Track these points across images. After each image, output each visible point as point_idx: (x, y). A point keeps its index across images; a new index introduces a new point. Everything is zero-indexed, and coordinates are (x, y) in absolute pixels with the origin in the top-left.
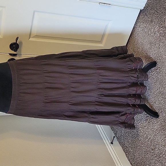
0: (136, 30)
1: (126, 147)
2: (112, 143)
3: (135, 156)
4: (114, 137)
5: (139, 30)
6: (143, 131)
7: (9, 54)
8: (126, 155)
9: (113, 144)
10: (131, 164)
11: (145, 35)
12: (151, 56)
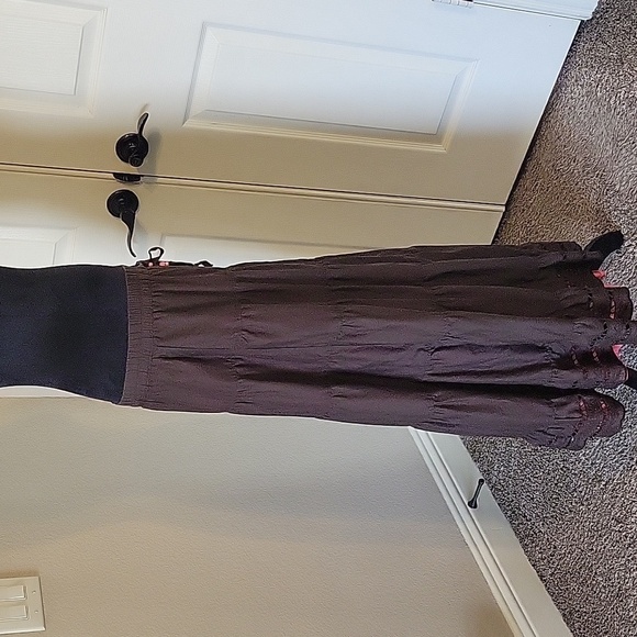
0: (566, 95)
1: (525, 516)
2: (472, 504)
3: (555, 548)
4: (481, 481)
5: (575, 92)
6: (584, 455)
7: (114, 174)
8: (525, 546)
9: (475, 507)
10: (541, 577)
11: (597, 111)
12: (618, 187)
